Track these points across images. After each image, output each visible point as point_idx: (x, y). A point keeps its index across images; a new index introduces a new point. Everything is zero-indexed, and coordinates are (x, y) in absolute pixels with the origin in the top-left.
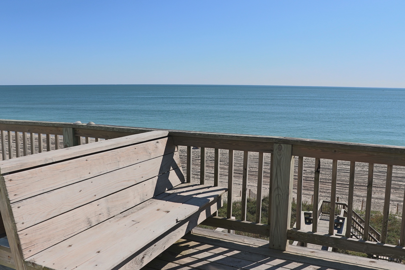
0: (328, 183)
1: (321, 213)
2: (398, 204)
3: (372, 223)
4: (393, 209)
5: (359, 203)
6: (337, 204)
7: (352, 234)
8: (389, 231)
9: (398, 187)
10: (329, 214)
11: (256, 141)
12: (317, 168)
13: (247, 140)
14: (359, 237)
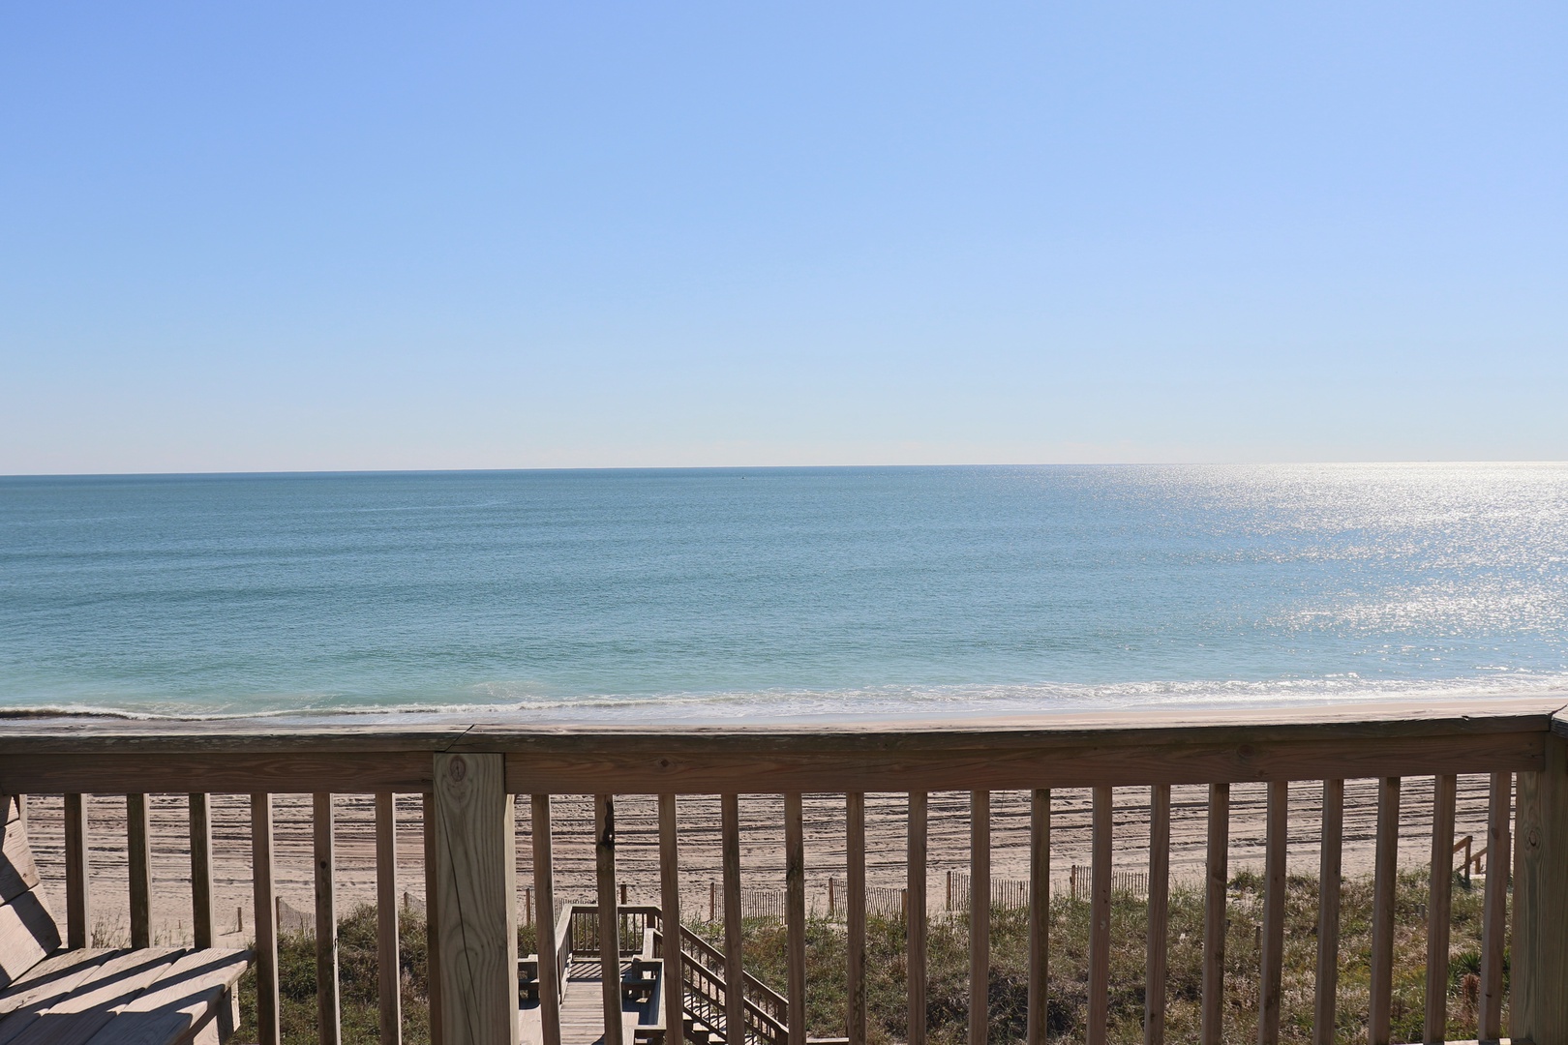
0: (579, 833)
1: (571, 955)
2: (831, 879)
3: (755, 962)
4: (816, 899)
5: (701, 895)
6: (625, 911)
7: (690, 1018)
8: (812, 981)
9: (825, 819)
10: (595, 954)
11: (362, 750)
12: (605, 832)
13: (324, 750)
14: (716, 1023)
